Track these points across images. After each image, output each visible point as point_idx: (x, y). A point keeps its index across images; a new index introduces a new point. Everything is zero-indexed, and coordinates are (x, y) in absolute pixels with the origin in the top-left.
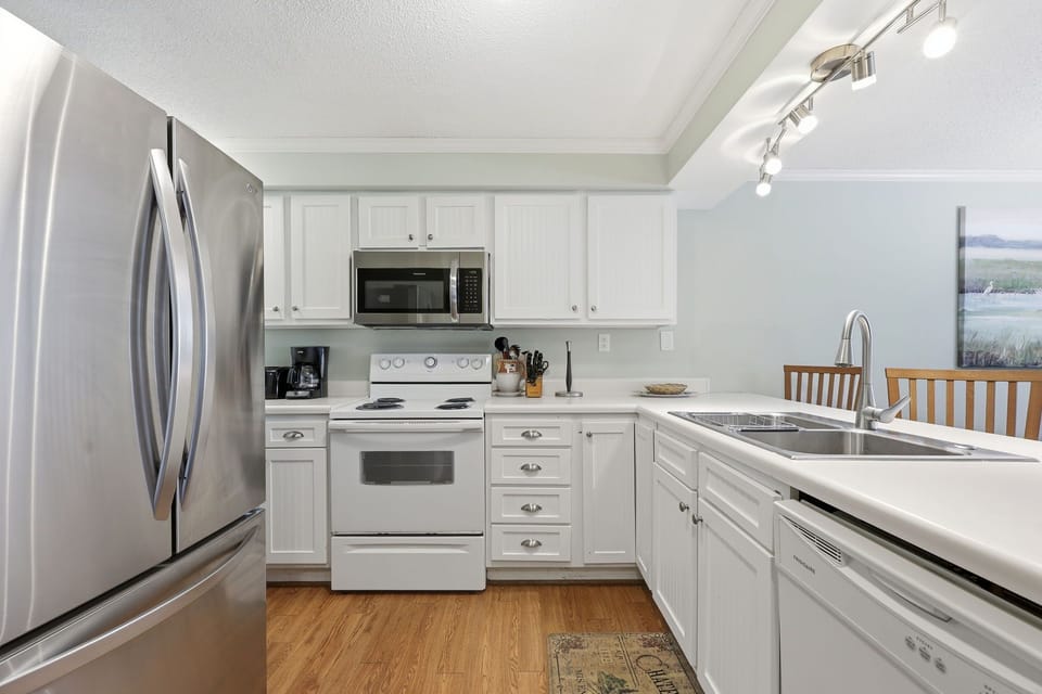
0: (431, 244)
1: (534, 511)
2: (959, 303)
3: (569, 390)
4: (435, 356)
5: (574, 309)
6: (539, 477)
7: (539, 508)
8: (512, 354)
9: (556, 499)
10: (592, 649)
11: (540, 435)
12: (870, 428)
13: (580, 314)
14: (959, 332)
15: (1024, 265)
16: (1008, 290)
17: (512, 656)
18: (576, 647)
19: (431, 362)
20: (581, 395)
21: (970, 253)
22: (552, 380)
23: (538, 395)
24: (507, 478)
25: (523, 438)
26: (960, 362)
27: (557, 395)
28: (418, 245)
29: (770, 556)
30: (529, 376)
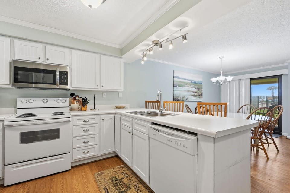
0: (47, 62)
1: (87, 143)
2: (174, 89)
3: (94, 108)
4: (47, 99)
5: (97, 86)
6: (89, 133)
7: (88, 141)
8: (77, 98)
9: (93, 138)
10: (107, 173)
11: (89, 121)
12: (161, 112)
13: (99, 87)
14: (174, 94)
15: (182, 82)
16: (180, 86)
17: (84, 181)
18: (102, 174)
19: (46, 101)
20: (98, 110)
21: (175, 79)
22: (90, 106)
23: (86, 110)
24: (78, 134)
25: (84, 122)
26: (174, 100)
27: (91, 110)
28: (42, 61)
29: (148, 136)
30: (83, 105)
